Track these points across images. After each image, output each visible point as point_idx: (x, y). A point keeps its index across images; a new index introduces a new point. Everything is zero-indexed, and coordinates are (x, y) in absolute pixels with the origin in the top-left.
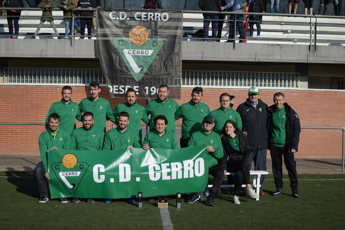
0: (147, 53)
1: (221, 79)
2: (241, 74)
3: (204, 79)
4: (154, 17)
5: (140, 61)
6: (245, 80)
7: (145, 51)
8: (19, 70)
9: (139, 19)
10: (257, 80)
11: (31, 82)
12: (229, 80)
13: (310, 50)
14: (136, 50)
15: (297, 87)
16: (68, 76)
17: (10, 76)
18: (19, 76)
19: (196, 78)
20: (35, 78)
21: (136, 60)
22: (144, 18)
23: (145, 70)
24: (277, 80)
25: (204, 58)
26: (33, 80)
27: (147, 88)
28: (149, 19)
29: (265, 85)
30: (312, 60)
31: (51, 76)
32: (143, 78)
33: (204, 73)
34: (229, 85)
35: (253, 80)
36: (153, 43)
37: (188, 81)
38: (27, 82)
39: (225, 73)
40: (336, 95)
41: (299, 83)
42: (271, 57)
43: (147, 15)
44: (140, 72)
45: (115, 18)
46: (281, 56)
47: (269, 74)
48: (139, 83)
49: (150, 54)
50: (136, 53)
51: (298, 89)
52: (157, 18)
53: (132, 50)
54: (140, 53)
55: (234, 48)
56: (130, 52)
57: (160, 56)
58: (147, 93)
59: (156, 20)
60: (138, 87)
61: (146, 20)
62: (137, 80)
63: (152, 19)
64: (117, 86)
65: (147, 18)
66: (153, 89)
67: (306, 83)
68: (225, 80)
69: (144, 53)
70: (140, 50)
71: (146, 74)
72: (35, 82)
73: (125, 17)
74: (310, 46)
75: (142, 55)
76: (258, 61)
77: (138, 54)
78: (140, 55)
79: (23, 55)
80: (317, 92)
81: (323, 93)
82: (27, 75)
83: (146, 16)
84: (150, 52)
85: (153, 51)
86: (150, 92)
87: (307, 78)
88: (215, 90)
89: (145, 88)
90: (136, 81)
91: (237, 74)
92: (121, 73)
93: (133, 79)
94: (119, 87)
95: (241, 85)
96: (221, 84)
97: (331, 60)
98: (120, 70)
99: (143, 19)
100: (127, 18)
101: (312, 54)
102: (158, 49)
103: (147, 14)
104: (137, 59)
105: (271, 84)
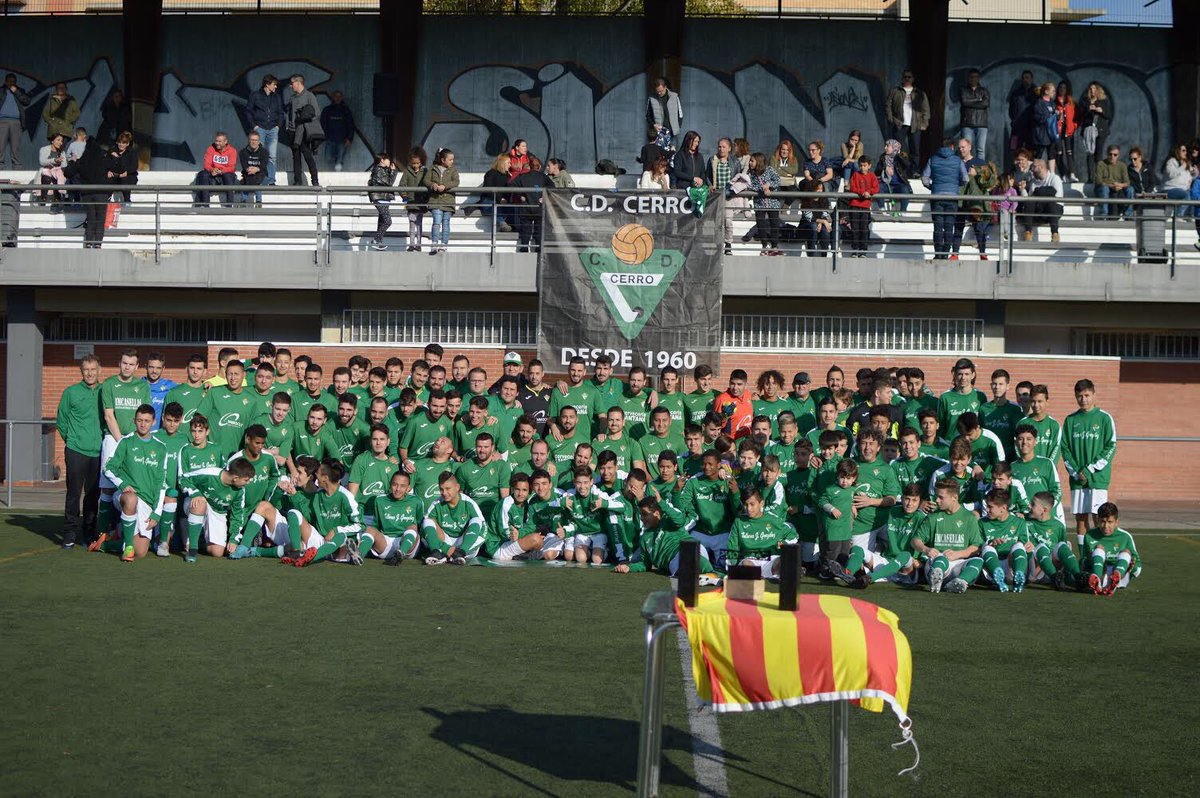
0: (649, 280)
1: (810, 333)
2: (854, 322)
3: (774, 332)
4: (664, 206)
5: (636, 298)
6: (863, 333)
7: (645, 276)
8: (375, 314)
9: (634, 211)
10: (890, 334)
11: (401, 340)
12: (828, 334)
13: (998, 271)
14: (628, 275)
15: (979, 349)
16: (480, 327)
17: (357, 326)
18: (375, 326)
19: (756, 331)
20: (410, 330)
21: (627, 295)
22: (644, 208)
23: (646, 317)
24: (934, 335)
25: (771, 291)
26: (405, 335)
27: (650, 354)
28: (654, 210)
29: (907, 347)
30: (1004, 292)
31: (445, 327)
32: (641, 334)
33: (774, 320)
34: (828, 345)
35: (881, 333)
36: (663, 259)
37: (738, 336)
38: (392, 339)
39: (819, 320)
40: (1064, 367)
41: (983, 339)
42: (913, 289)
43: (650, 201)
44: (636, 321)
45: (582, 209)
46: (937, 285)
47: (917, 323)
48: (633, 344)
49: (656, 283)
50: (627, 280)
51: (981, 354)
52: (671, 208)
53: (619, 275)
54: (635, 280)
55: (834, 269)
56: (614, 279)
57: (679, 288)
58: (650, 365)
59: (668, 211)
60: (630, 352)
61: (648, 211)
62: (629, 338)
63: (661, 210)
64: (587, 350)
65: (650, 207)
66: (663, 357)
67: (1000, 342)
68: (819, 335)
69: (644, 280)
70: (636, 275)
71: (647, 324)
72: (410, 339)
73: (605, 205)
74: (998, 262)
75: (640, 284)
76: (886, 296)
77: (631, 284)
78: (635, 284)
79: (391, 285)
80: (1023, 361)
81: (1037, 362)
82: (392, 325)
83: (647, 205)
84: (658, 278)
85: (662, 275)
86: (656, 362)
87: (1001, 330)
88: (798, 358)
89: (646, 354)
90: (627, 340)
91: (846, 322)
92: (595, 322)
93: (621, 335)
94: (591, 350)
95: (854, 346)
96: (810, 345)
97: (1046, 294)
98: (592, 315)
99: (641, 210)
100: (608, 207)
101: (1002, 281)
102: (673, 272)
103: (651, 199)
104: (628, 292)
105: (921, 342)
